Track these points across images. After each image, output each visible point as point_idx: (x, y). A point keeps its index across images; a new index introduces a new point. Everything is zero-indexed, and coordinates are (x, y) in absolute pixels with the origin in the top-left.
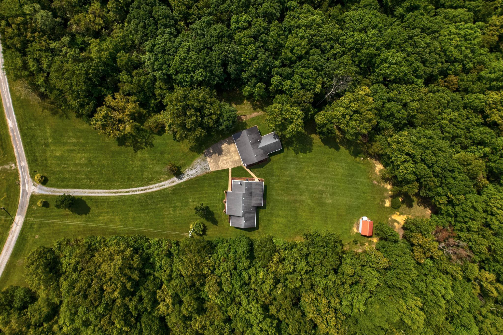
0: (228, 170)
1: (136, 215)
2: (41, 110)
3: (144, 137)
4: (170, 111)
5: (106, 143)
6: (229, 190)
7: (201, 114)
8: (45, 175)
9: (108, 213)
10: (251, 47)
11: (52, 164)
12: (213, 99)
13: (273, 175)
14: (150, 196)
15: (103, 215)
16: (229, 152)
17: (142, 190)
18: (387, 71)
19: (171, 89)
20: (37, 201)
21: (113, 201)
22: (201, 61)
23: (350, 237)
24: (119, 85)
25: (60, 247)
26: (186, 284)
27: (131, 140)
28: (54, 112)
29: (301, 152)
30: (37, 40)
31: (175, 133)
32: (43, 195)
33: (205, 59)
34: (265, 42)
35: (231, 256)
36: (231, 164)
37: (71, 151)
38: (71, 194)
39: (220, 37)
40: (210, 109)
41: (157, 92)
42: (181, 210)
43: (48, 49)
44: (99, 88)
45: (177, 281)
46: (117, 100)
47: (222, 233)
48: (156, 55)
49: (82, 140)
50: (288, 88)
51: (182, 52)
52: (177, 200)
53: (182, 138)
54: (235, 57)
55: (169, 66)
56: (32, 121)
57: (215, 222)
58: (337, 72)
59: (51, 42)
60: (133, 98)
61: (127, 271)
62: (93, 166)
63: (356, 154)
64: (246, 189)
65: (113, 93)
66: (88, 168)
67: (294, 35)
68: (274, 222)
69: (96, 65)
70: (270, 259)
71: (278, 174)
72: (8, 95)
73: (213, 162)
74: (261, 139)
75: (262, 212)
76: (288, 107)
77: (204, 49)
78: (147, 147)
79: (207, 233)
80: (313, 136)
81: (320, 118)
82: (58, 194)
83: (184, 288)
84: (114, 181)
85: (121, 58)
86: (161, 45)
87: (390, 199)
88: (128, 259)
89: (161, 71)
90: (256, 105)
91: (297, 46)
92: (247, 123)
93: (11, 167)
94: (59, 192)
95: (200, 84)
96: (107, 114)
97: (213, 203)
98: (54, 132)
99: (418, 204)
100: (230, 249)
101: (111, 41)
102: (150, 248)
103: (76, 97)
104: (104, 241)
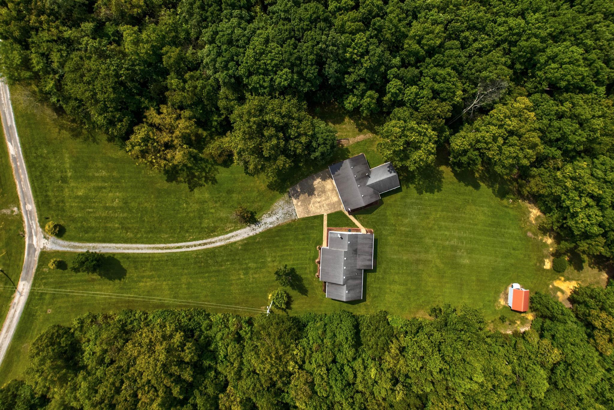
0: (322, 216)
1: (191, 281)
2: (57, 130)
3: (204, 170)
4: (240, 130)
5: (150, 177)
6: (324, 245)
7: (284, 135)
8: (62, 223)
9: (151, 277)
10: (361, 38)
11: (72, 207)
12: (303, 113)
13: (386, 224)
14: (212, 253)
15: (144, 280)
16: (324, 191)
17: (200, 245)
18: (556, 74)
19: (241, 100)
20: (49, 261)
21: (159, 261)
22: (286, 56)
23: (495, 312)
24: (167, 93)
25: (82, 327)
26: (262, 385)
27: (185, 174)
28: (76, 134)
29: (426, 192)
30: (45, 26)
31: (246, 163)
32: (58, 252)
33: (291, 54)
34: (379, 30)
35: (328, 342)
36: (327, 208)
37: (100, 189)
38: (97, 251)
39: (314, 21)
40: (298, 128)
41: (221, 104)
42: (255, 273)
43: (60, 40)
44: (138, 97)
45: (249, 382)
46: (162, 116)
47: (314, 307)
48: (219, 47)
49: (115, 174)
50: (412, 97)
51: (257, 43)
52: (249, 258)
53: (257, 171)
54: (337, 51)
55: (238, 64)
56: (43, 146)
57: (303, 291)
58: (484, 74)
59: (65, 28)
60: (187, 113)
61: (174, 369)
62: (130, 211)
63: (502, 194)
64: (349, 245)
65: (158, 105)
66: (123, 213)
67: (421, 20)
68: (388, 291)
69: (131, 63)
70: (386, 348)
71: (393, 222)
72: (9, 108)
73: (301, 205)
74: (370, 172)
75: (371, 277)
76: (413, 124)
77: (291, 38)
78: (207, 183)
79: (292, 306)
80: (443, 168)
81: (459, 142)
82: (80, 251)
83: (259, 391)
84: (160, 232)
85: (169, 54)
86: (225, 33)
87: (552, 258)
88: (177, 350)
89: (225, 72)
90: (362, 124)
91: (428, 33)
92: (350, 150)
93: (13, 212)
94: (81, 248)
95: (284, 91)
96: (148, 135)
97: (302, 264)
98: (76, 162)
99: (590, 266)
100: (325, 331)
101: (154, 31)
102: (211, 327)
103: (102, 109)
104: (146, 319)
